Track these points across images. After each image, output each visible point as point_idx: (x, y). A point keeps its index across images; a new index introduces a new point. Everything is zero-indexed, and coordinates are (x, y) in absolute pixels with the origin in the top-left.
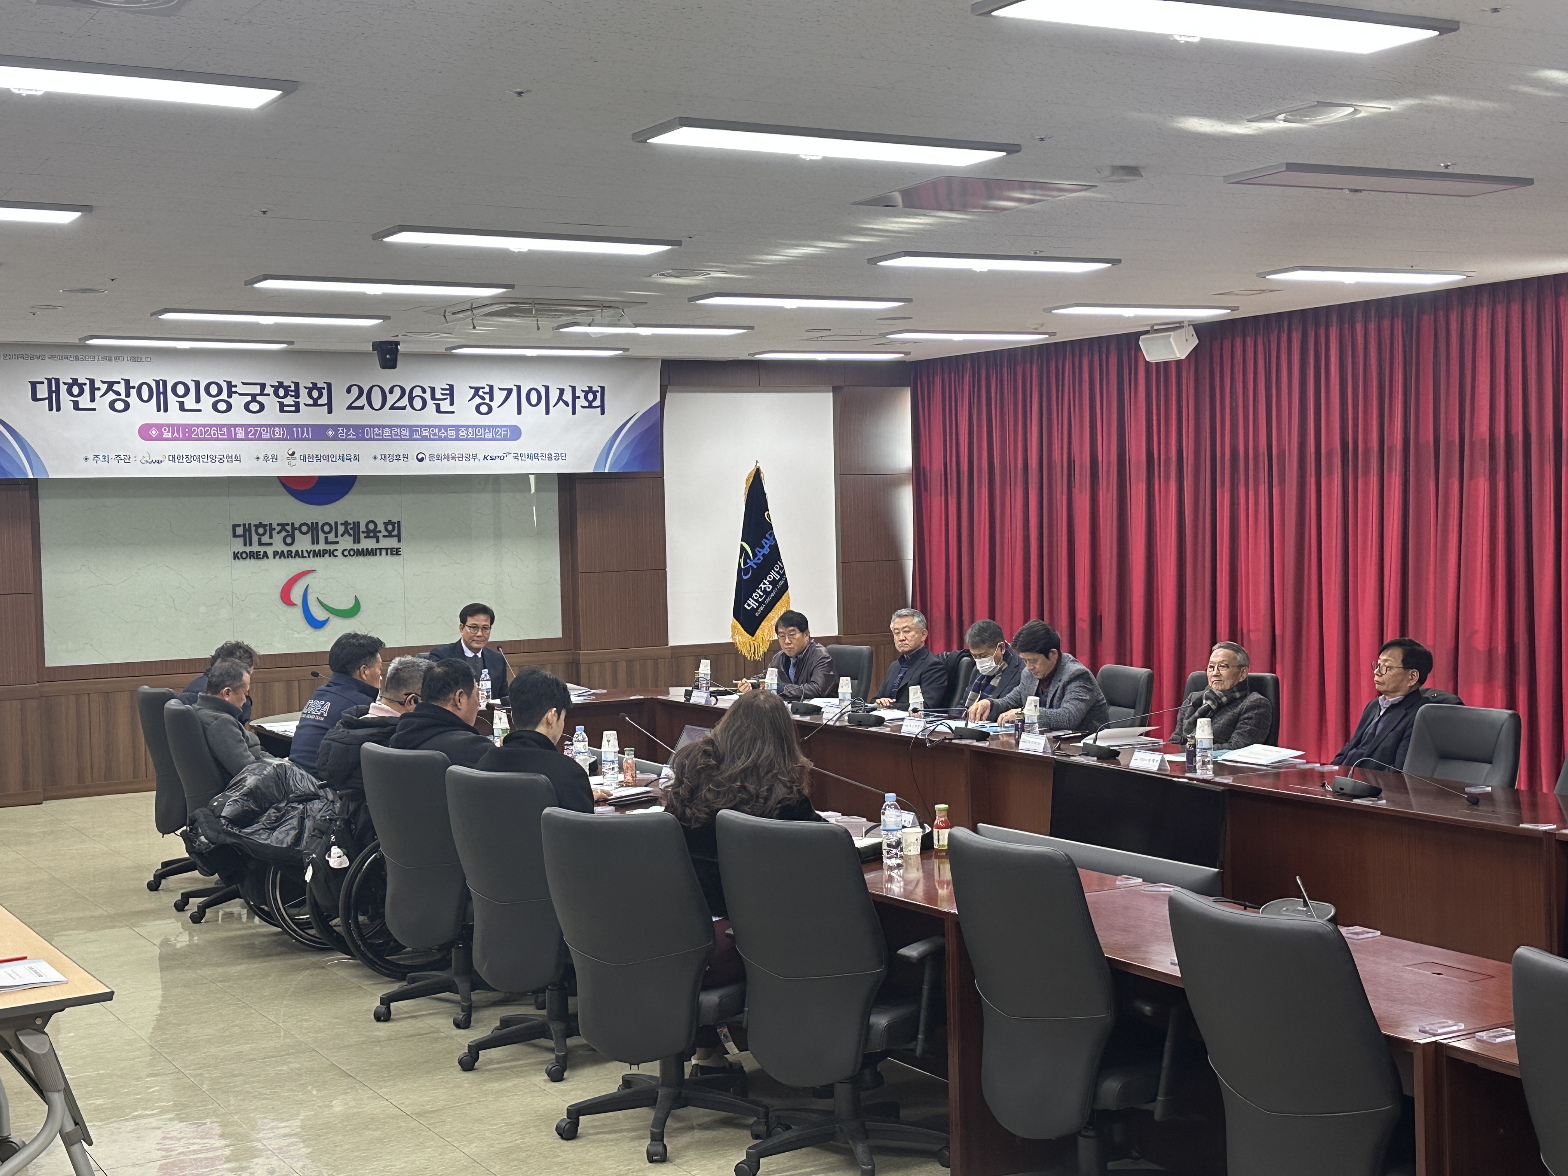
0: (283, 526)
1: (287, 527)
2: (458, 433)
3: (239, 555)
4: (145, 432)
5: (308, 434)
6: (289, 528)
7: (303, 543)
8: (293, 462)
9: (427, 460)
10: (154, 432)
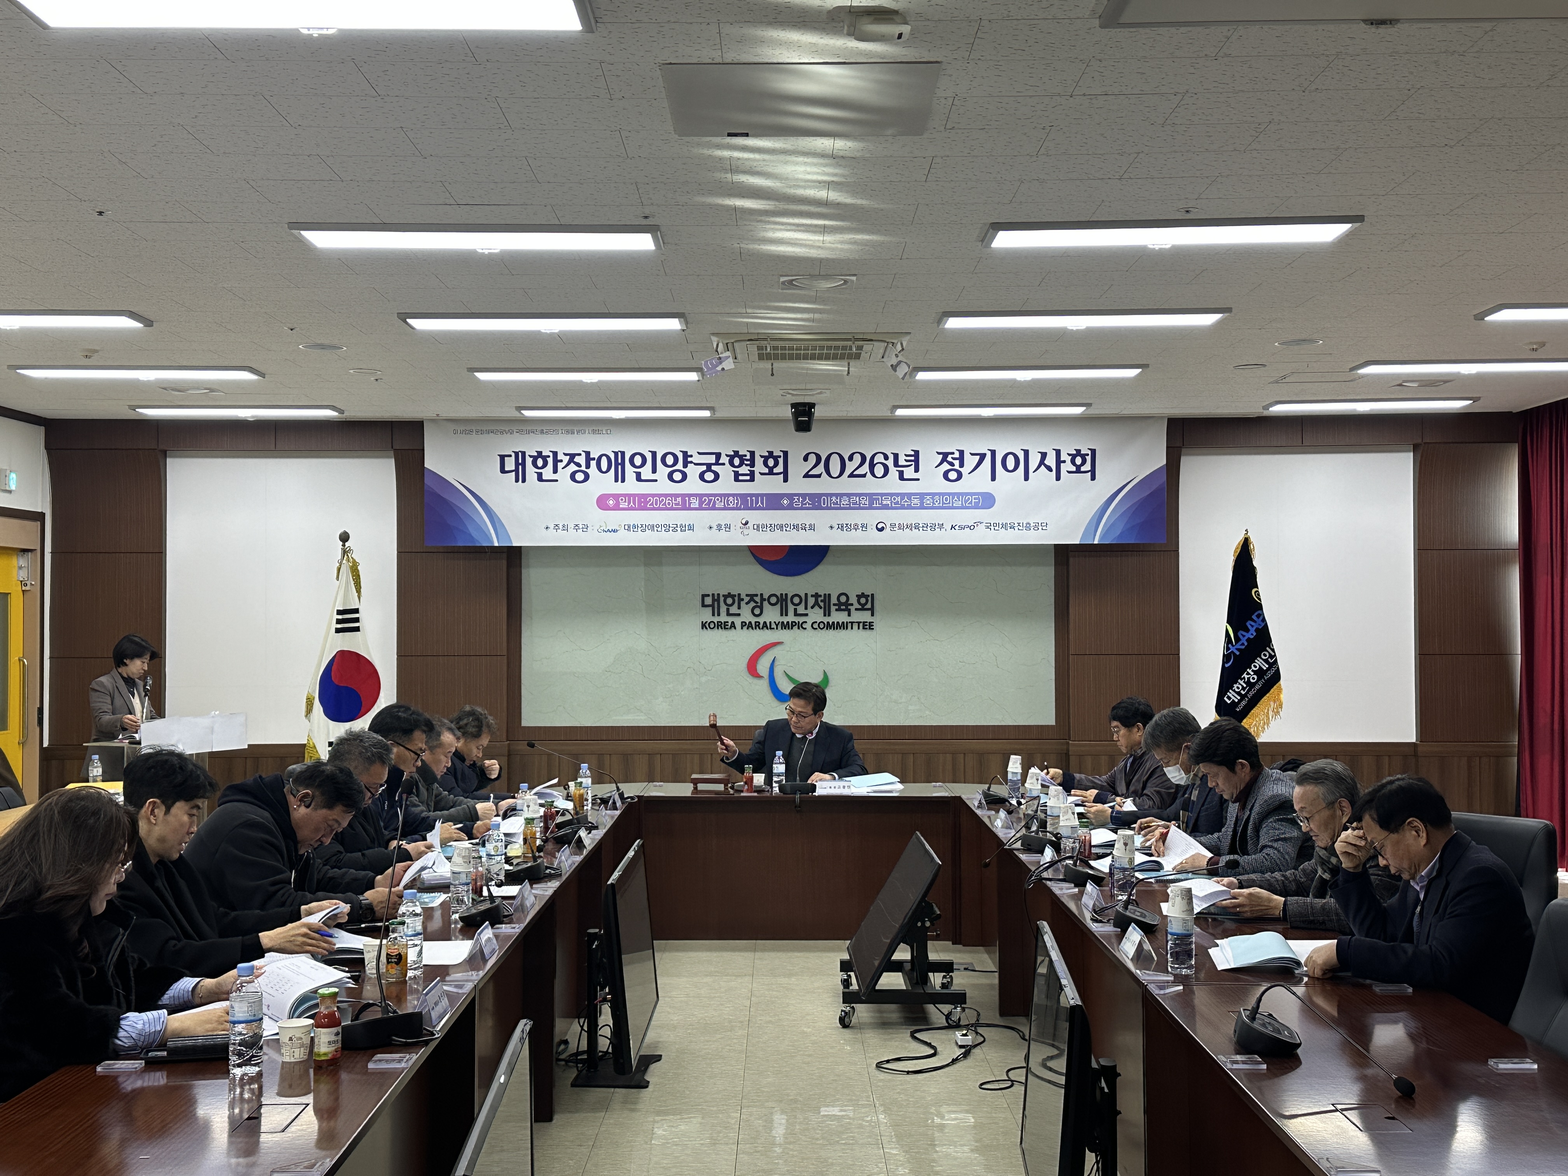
0: (752, 597)
1: (755, 598)
2: (923, 501)
3: (707, 625)
4: (602, 502)
5: (762, 503)
6: (758, 599)
7: (771, 615)
8: (746, 532)
9: (887, 530)
10: (611, 502)
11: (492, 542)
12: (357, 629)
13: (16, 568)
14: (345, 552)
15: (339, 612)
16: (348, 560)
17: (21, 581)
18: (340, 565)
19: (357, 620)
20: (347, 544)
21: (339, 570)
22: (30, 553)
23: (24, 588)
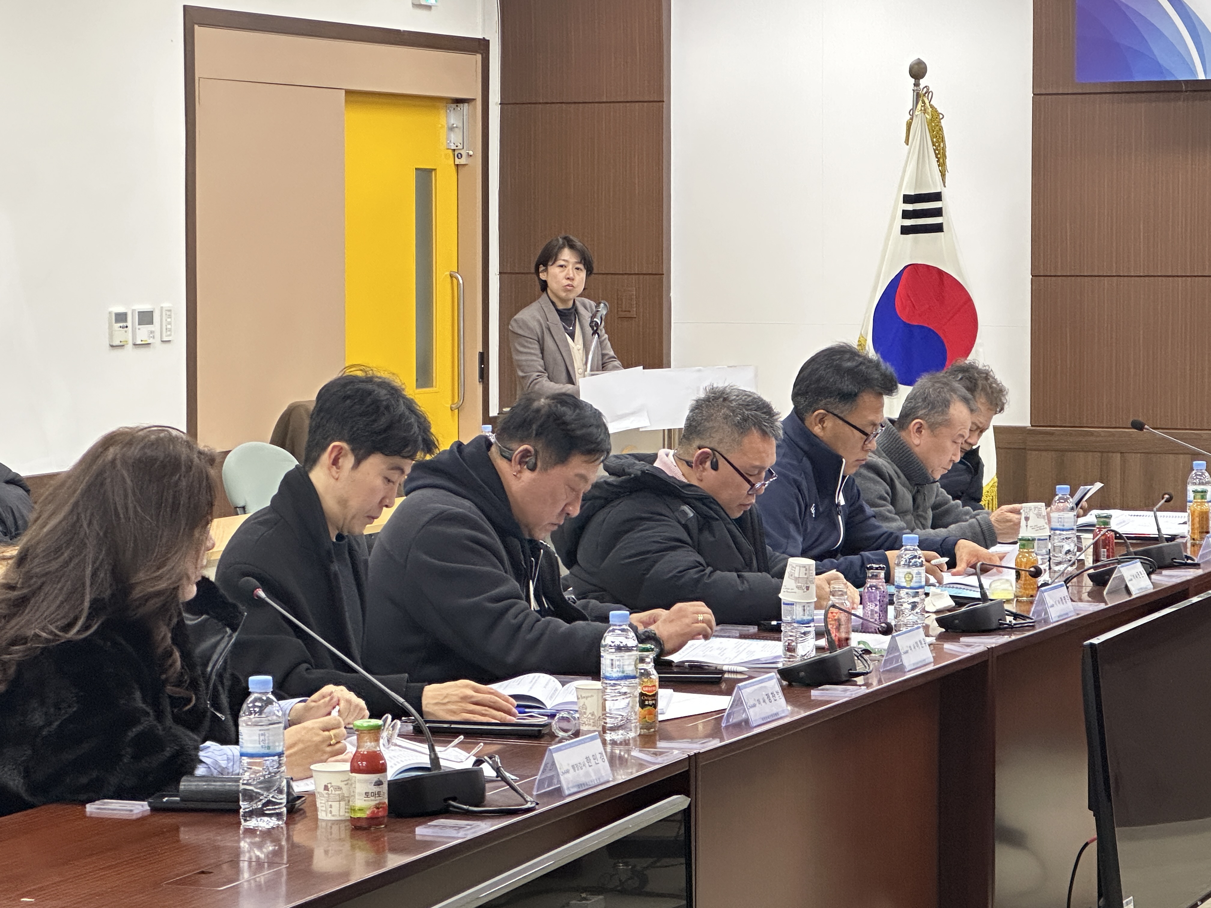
11: (1193, 72)
12: (938, 228)
13: (445, 129)
14: (918, 96)
15: (908, 199)
16: (925, 111)
17: (454, 150)
18: (912, 119)
19: (938, 212)
20: (923, 82)
21: (909, 125)
22: (466, 105)
23: (458, 161)
